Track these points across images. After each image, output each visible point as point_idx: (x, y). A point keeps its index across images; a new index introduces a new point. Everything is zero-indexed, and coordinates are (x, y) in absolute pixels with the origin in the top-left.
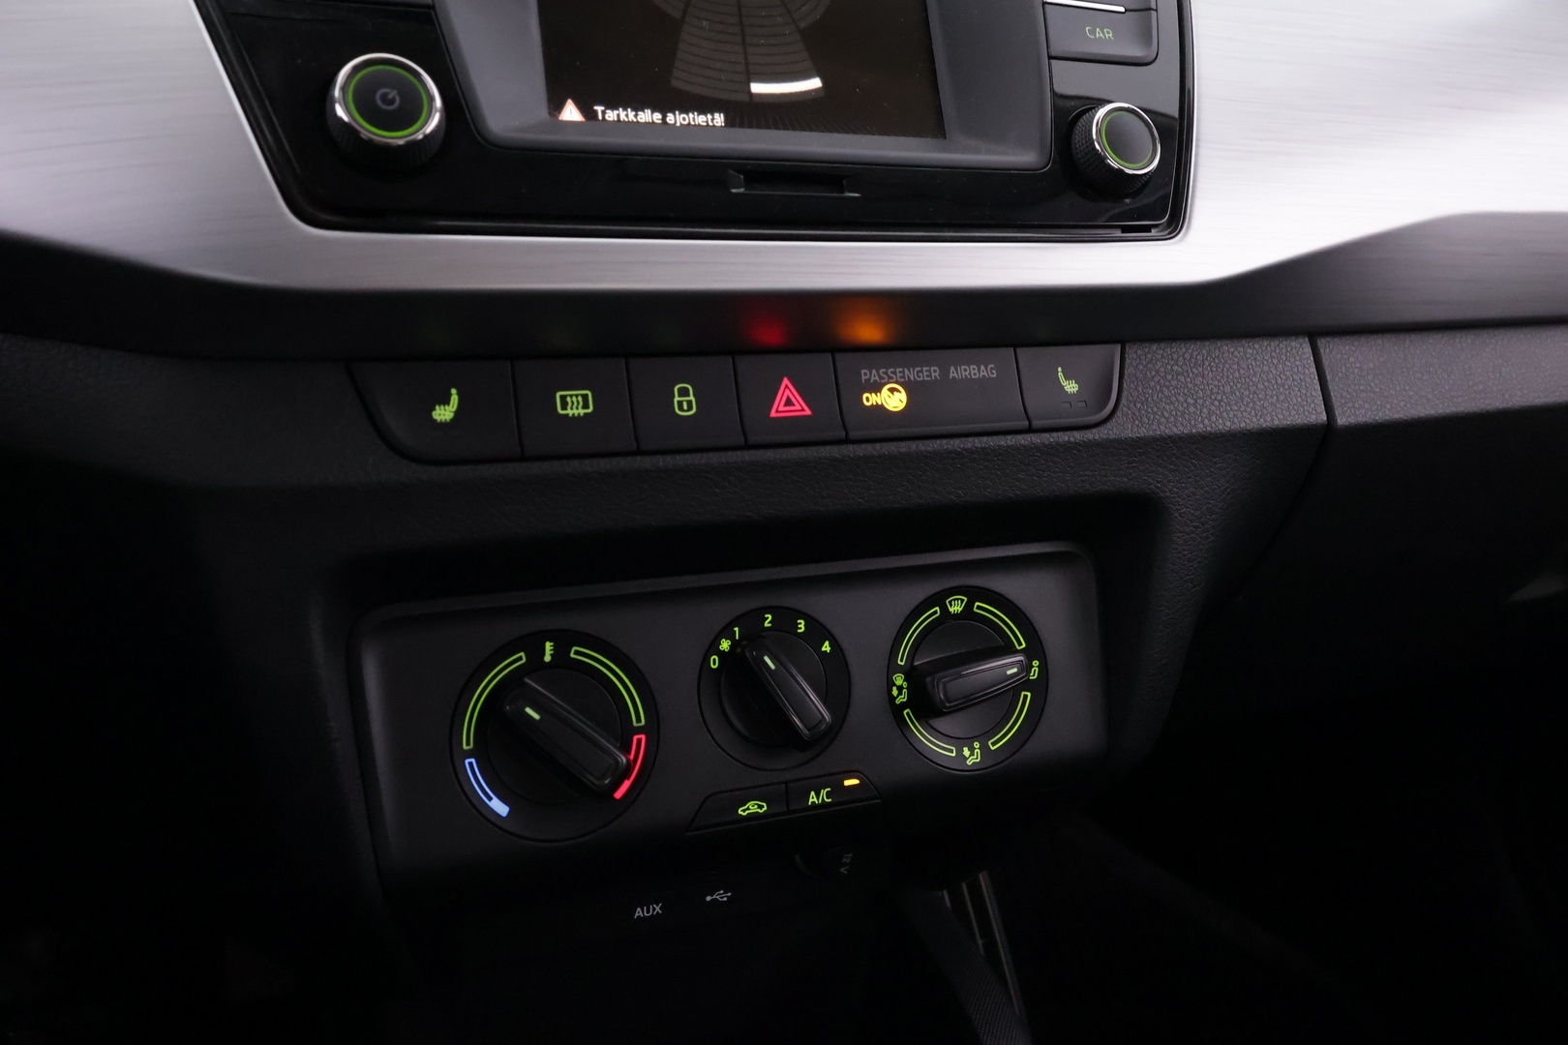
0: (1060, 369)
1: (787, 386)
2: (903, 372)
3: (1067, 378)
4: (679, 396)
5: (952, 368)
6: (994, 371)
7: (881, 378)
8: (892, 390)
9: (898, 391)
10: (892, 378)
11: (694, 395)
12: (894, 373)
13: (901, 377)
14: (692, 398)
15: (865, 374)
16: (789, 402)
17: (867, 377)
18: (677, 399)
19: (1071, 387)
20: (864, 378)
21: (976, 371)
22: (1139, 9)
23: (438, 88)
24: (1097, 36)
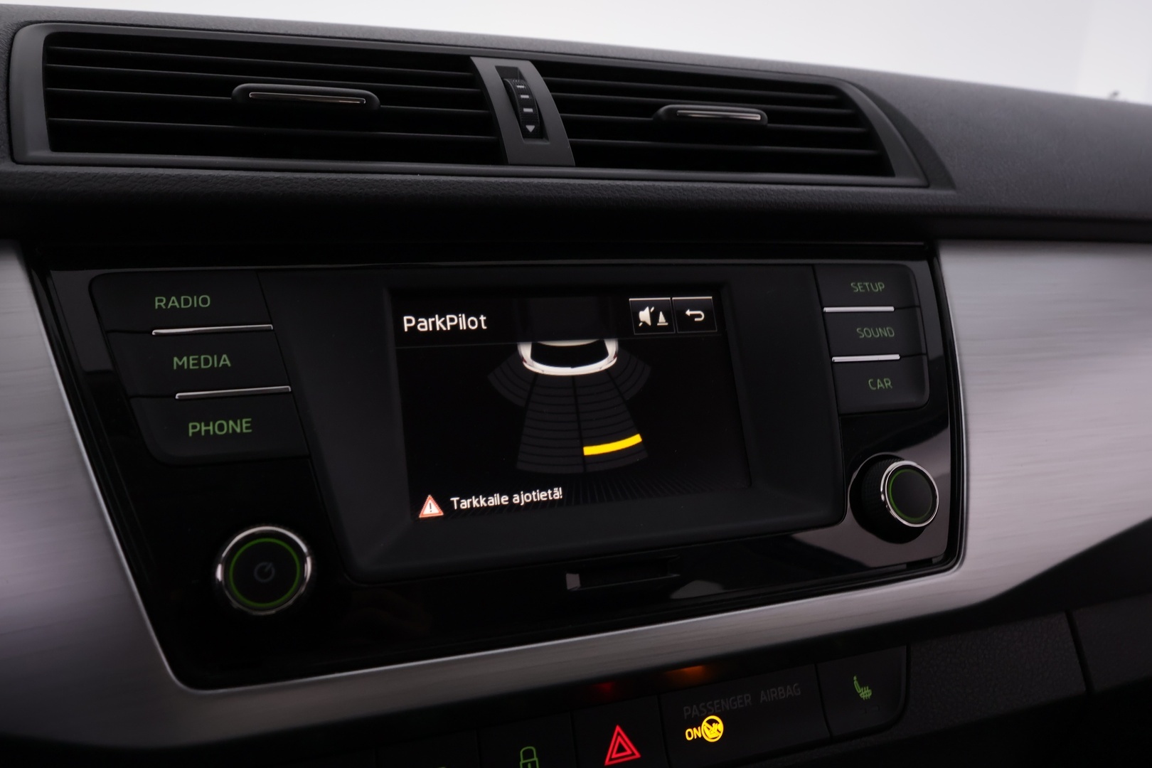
0: (855, 678)
1: (619, 734)
2: (720, 703)
3: (862, 685)
4: (525, 759)
5: (762, 692)
6: (799, 690)
7: (701, 712)
8: (711, 722)
9: (716, 722)
10: (711, 711)
11: (537, 756)
12: (712, 705)
13: (718, 709)
14: (535, 759)
15: (687, 710)
16: (621, 749)
17: (689, 713)
18: (522, 762)
19: (865, 693)
20: (686, 714)
21: (780, 693)
22: (913, 354)
23: (309, 549)
24: (879, 387)
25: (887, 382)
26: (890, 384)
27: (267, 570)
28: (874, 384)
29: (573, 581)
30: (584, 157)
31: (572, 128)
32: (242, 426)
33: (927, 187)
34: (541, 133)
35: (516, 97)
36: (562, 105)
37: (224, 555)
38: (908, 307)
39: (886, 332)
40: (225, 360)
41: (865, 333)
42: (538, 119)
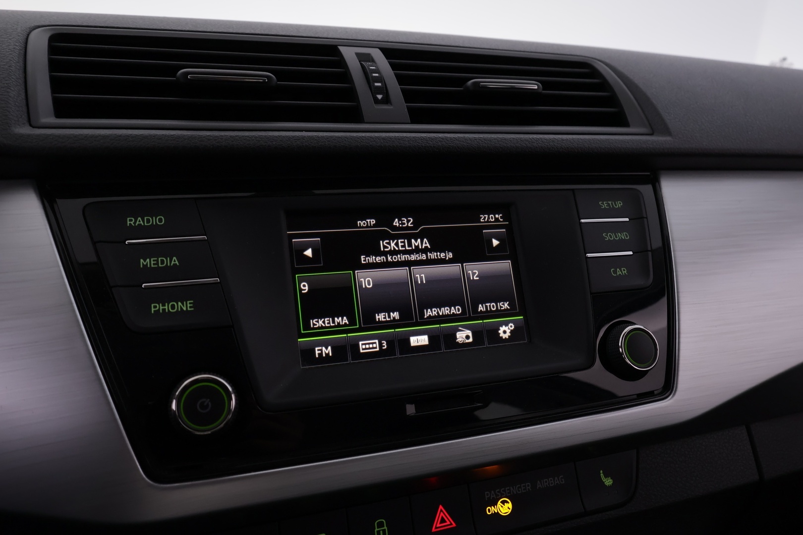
0: (601, 472)
1: (441, 511)
2: (510, 489)
3: (606, 477)
4: (378, 528)
5: (538, 482)
6: (563, 480)
7: (497, 495)
8: (503, 502)
9: (507, 502)
10: (504, 494)
11: (386, 526)
12: (504, 491)
13: (508, 493)
14: (385, 528)
15: (487, 494)
16: (443, 521)
17: (489, 496)
18: (376, 530)
19: (608, 482)
20: (486, 497)
21: (552, 481)
22: (641, 251)
23: (233, 389)
24: (618, 273)
25: (624, 270)
26: (625, 272)
27: (205, 404)
28: (615, 272)
29: (411, 409)
30: (416, 117)
31: (408, 96)
32: (187, 306)
33: (652, 134)
34: (387, 100)
35: (370, 75)
36: (401, 79)
37: (177, 393)
38: (638, 218)
39: (623, 236)
40: (175, 261)
41: (609, 237)
42: (384, 90)
